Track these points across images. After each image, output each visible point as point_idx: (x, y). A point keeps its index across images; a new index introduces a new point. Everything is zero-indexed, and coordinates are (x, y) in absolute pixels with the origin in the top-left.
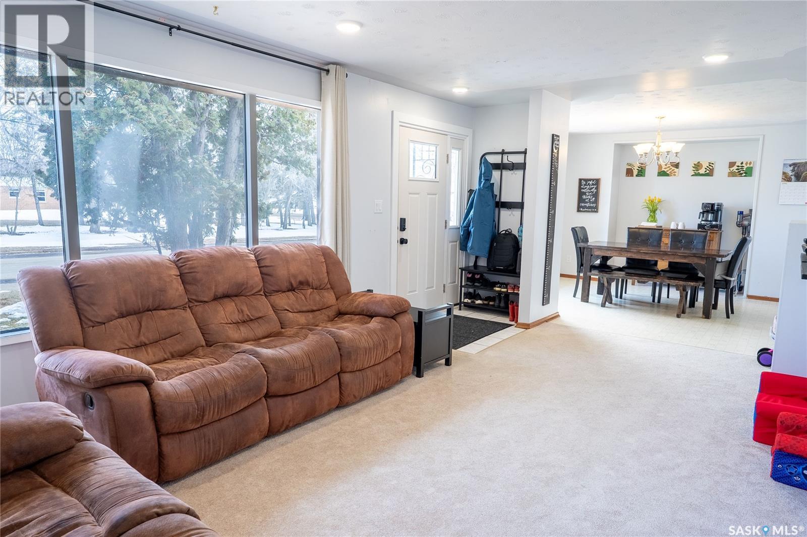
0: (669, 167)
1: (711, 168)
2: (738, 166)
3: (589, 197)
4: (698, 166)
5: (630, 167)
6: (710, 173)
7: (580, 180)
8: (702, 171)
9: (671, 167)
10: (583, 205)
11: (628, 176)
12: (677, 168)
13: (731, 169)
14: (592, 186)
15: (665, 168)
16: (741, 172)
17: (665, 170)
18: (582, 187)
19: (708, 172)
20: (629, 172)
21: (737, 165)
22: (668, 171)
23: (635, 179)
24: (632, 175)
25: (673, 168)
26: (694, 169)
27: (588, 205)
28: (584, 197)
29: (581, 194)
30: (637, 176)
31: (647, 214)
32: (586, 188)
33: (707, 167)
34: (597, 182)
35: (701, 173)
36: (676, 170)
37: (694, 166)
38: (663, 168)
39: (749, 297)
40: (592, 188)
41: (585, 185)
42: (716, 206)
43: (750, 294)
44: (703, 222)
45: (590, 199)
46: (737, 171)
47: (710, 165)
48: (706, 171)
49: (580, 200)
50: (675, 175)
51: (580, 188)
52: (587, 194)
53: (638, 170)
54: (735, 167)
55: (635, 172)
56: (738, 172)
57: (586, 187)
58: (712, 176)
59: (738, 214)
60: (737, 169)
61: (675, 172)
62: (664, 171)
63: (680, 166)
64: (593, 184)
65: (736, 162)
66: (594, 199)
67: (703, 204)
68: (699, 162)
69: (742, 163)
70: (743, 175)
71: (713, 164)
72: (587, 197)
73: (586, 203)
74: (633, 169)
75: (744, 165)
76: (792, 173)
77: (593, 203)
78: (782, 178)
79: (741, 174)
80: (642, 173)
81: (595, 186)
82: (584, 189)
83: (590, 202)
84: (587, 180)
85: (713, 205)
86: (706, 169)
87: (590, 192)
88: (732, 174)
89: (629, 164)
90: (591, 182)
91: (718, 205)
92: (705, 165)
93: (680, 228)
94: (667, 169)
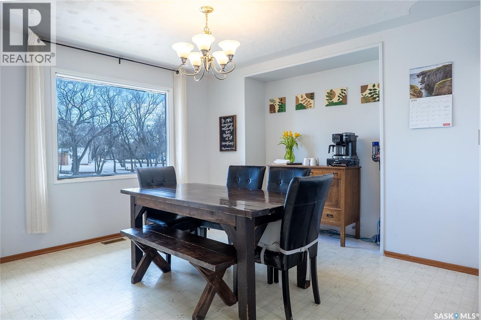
0: (305, 99)
1: (344, 95)
2: (370, 90)
3: (228, 135)
4: (331, 94)
5: (272, 103)
6: (343, 101)
7: (221, 118)
8: (335, 100)
9: (307, 99)
10: (224, 143)
11: (271, 113)
12: (312, 99)
13: (364, 94)
14: (230, 124)
15: (302, 101)
16: (375, 96)
17: (302, 103)
18: (222, 125)
19: (341, 100)
20: (272, 109)
21: (368, 88)
22: (304, 103)
23: (277, 115)
24: (274, 112)
25: (309, 100)
26: (328, 98)
27: (227, 143)
28: (224, 136)
29: (222, 132)
30: (279, 111)
32: (225, 126)
33: (340, 94)
34: (233, 118)
35: (335, 102)
36: (312, 101)
37: (327, 95)
38: (300, 100)
39: (388, 254)
40: (229, 126)
41: (225, 123)
42: (344, 137)
43: (388, 249)
44: (334, 157)
45: (229, 138)
46: (370, 95)
47: (342, 92)
48: (339, 99)
49: (222, 139)
50: (310, 107)
51: (221, 127)
52: (226, 132)
53: (279, 105)
54: (368, 92)
55: (277, 108)
56: (371, 96)
57: (225, 125)
58: (346, 104)
60: (370, 94)
61: (311, 104)
62: (301, 104)
63: (316, 96)
64: (230, 122)
65: (368, 85)
66: (232, 136)
67: (333, 135)
68: (331, 90)
69: (374, 86)
70: (376, 100)
71: (345, 90)
72: (227, 136)
73: (226, 141)
74: (275, 105)
75: (376, 87)
76: (421, 86)
77: (232, 141)
78: (411, 94)
79: (375, 98)
80: (282, 108)
81: (232, 124)
82: (223, 127)
83: (229, 140)
84: (225, 118)
85: (341, 136)
86: (339, 96)
87: (228, 130)
88: (365, 100)
89: (272, 101)
90: (228, 120)
91: (346, 136)
92: (338, 92)
93: (312, 164)
94: (303, 102)
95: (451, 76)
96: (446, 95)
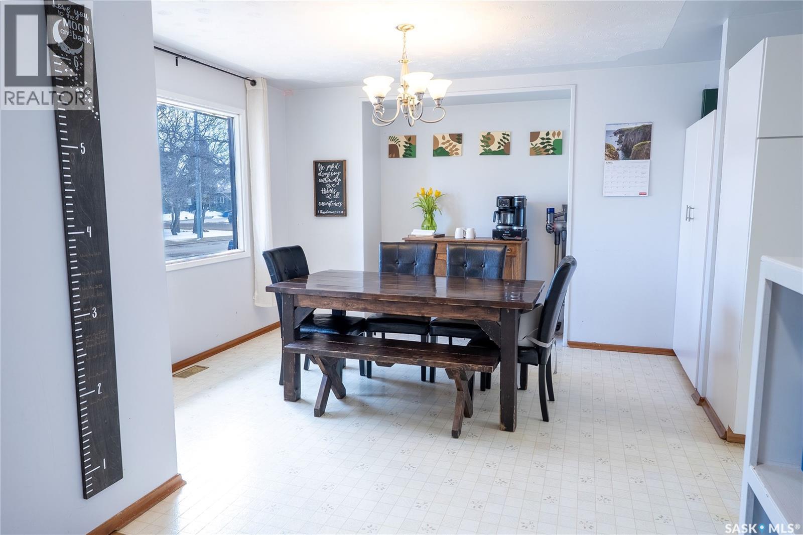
0: (448, 141)
1: (506, 141)
2: (543, 139)
3: (331, 191)
4: (488, 139)
5: (393, 143)
6: (505, 150)
7: (316, 163)
8: (494, 147)
9: (451, 141)
10: (323, 204)
11: (392, 157)
12: (460, 143)
13: (534, 143)
14: (335, 174)
15: (443, 143)
16: (548, 148)
17: (444, 146)
18: (319, 174)
19: (502, 148)
20: (393, 151)
21: (541, 136)
22: (447, 148)
23: (401, 161)
24: (397, 156)
25: (455, 143)
26: (483, 144)
27: (330, 204)
28: (324, 191)
29: (318, 186)
30: (404, 156)
31: (420, 216)
32: (325, 177)
33: (501, 140)
34: (341, 165)
35: (493, 150)
36: (458, 146)
37: (482, 139)
38: (440, 142)
39: (572, 344)
40: (334, 177)
41: (324, 171)
42: (516, 202)
43: (572, 339)
44: (500, 227)
45: (332, 195)
46: (542, 146)
47: (504, 138)
48: (499, 147)
49: (319, 197)
50: (457, 154)
51: (317, 178)
52: (328, 186)
53: (405, 146)
54: (539, 141)
55: (402, 151)
56: (543, 148)
57: (325, 174)
58: (509, 154)
59: (548, 213)
60: (542, 143)
61: (457, 149)
62: (442, 148)
63: (464, 138)
64: (335, 170)
65: (539, 132)
66: (338, 194)
67: (498, 198)
68: (489, 133)
69: (548, 134)
70: (550, 153)
71: (508, 135)
72: (328, 192)
73: (328, 200)
74: (398, 146)
75: (550, 136)
76: (618, 146)
77: (338, 200)
78: (606, 154)
79: (548, 150)
80: (411, 151)
81: (339, 173)
82: (322, 178)
83: (333, 199)
84: (325, 163)
85: (512, 199)
86: (499, 143)
87: (332, 183)
88: (535, 151)
89: (392, 138)
90: (332, 167)
91: (519, 200)
92: (498, 137)
93: (469, 237)
94: (446, 145)
95: (650, 139)
96: (643, 159)
